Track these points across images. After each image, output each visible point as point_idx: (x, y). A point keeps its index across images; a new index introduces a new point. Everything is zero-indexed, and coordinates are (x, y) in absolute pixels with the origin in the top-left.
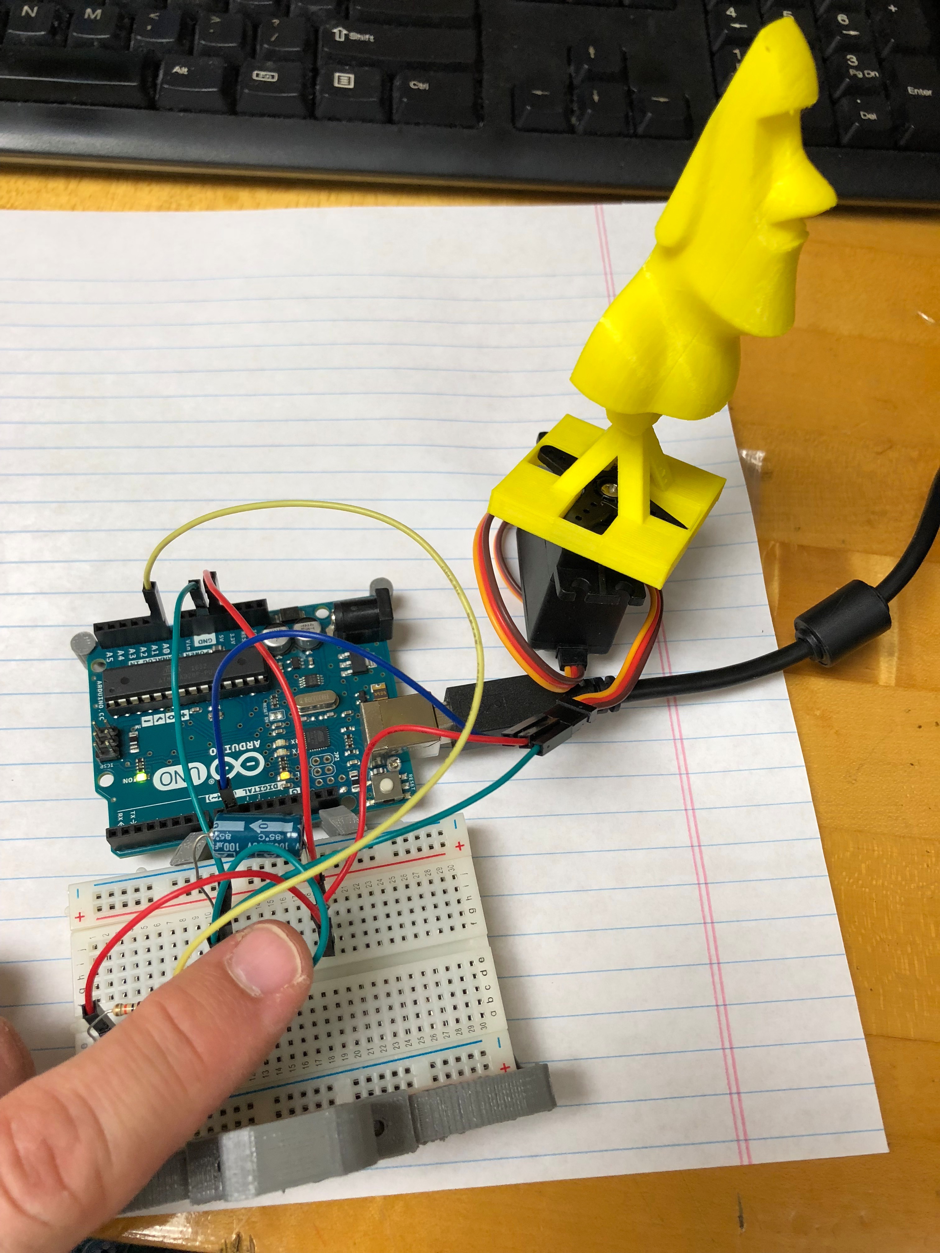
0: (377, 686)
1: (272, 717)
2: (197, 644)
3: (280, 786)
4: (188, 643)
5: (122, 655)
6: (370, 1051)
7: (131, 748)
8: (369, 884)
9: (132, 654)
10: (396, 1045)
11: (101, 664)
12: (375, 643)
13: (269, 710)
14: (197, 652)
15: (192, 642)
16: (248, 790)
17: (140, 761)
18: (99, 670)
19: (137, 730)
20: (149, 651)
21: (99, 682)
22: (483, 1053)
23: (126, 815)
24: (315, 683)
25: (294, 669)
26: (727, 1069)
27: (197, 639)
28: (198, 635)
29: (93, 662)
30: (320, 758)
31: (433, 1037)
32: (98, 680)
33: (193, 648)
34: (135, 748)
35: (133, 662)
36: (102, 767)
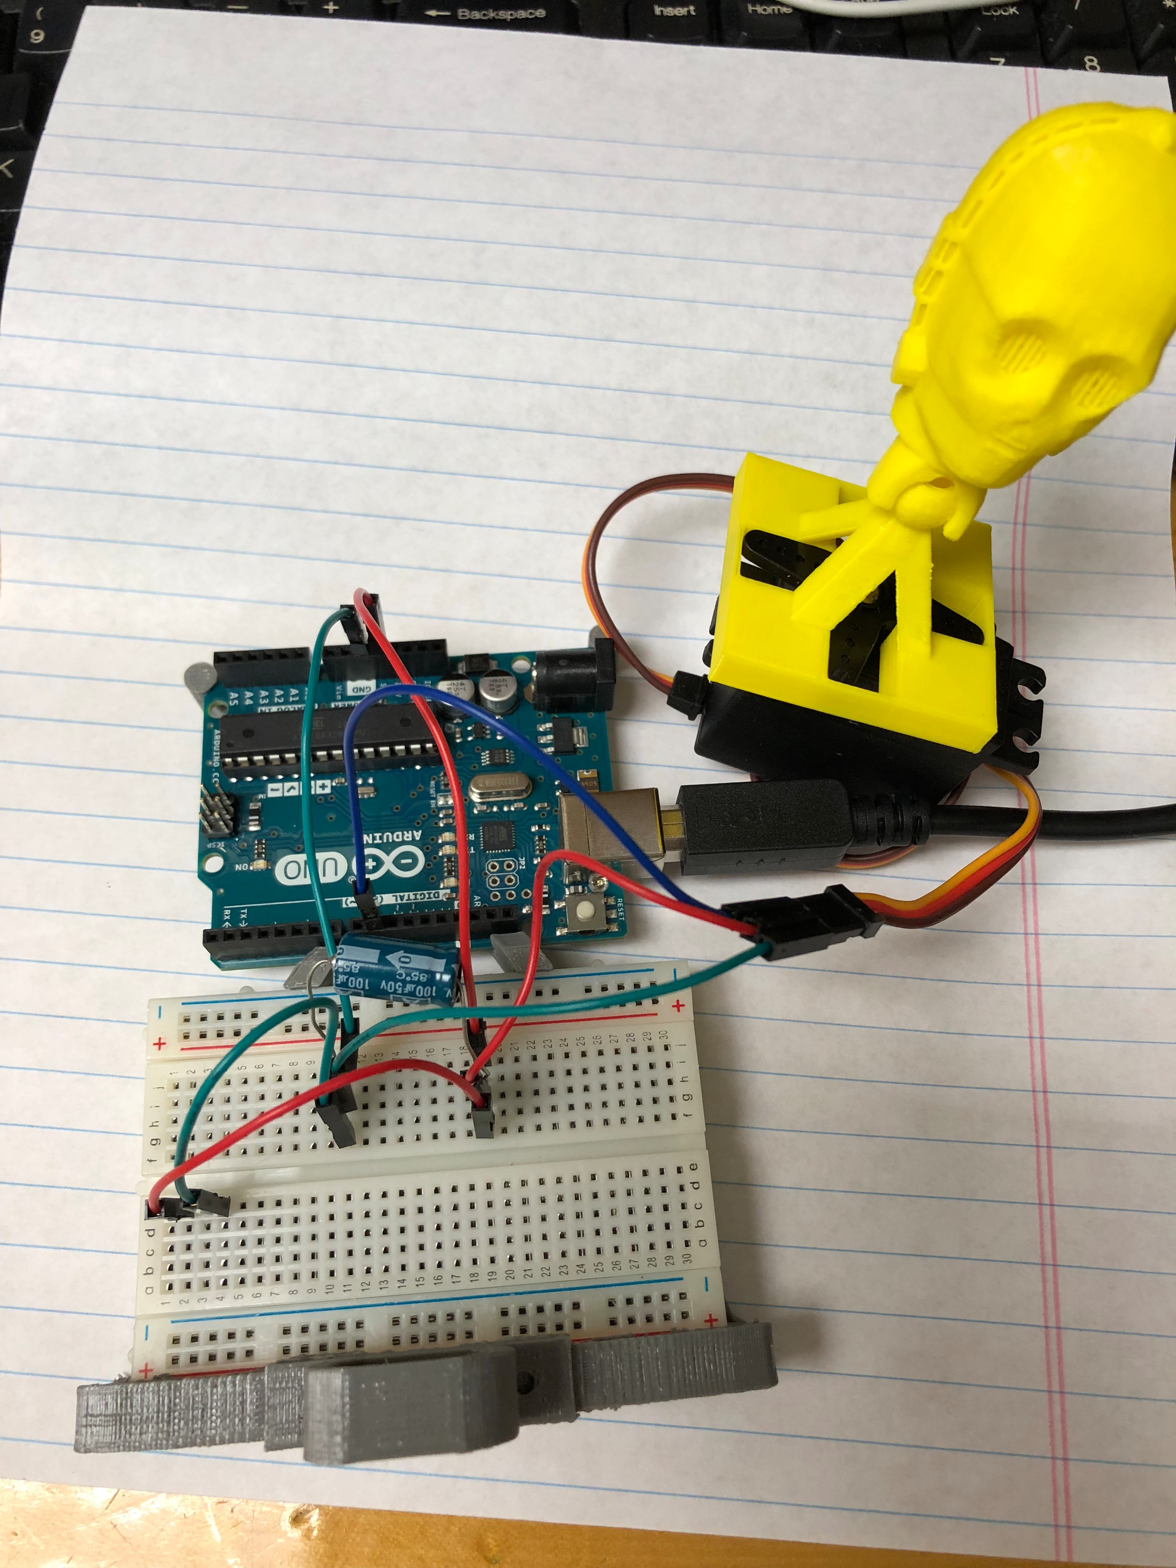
0: (585, 773)
1: (441, 802)
2: (350, 693)
3: (443, 894)
4: (339, 691)
5: (251, 698)
6: (528, 1273)
7: (251, 823)
8: (548, 1043)
9: (263, 698)
10: (563, 1269)
11: (222, 708)
12: (588, 714)
13: (438, 790)
14: (350, 703)
15: (344, 689)
16: (400, 896)
17: (260, 843)
18: (218, 714)
19: (261, 800)
20: (286, 695)
21: (217, 732)
22: (682, 1296)
23: (235, 913)
24: (502, 761)
25: (476, 738)
26: (1052, 1422)
27: (351, 686)
28: (353, 680)
29: (211, 704)
30: (501, 863)
31: (616, 1264)
32: (216, 727)
33: (345, 697)
34: (255, 825)
35: (263, 709)
36: (209, 846)
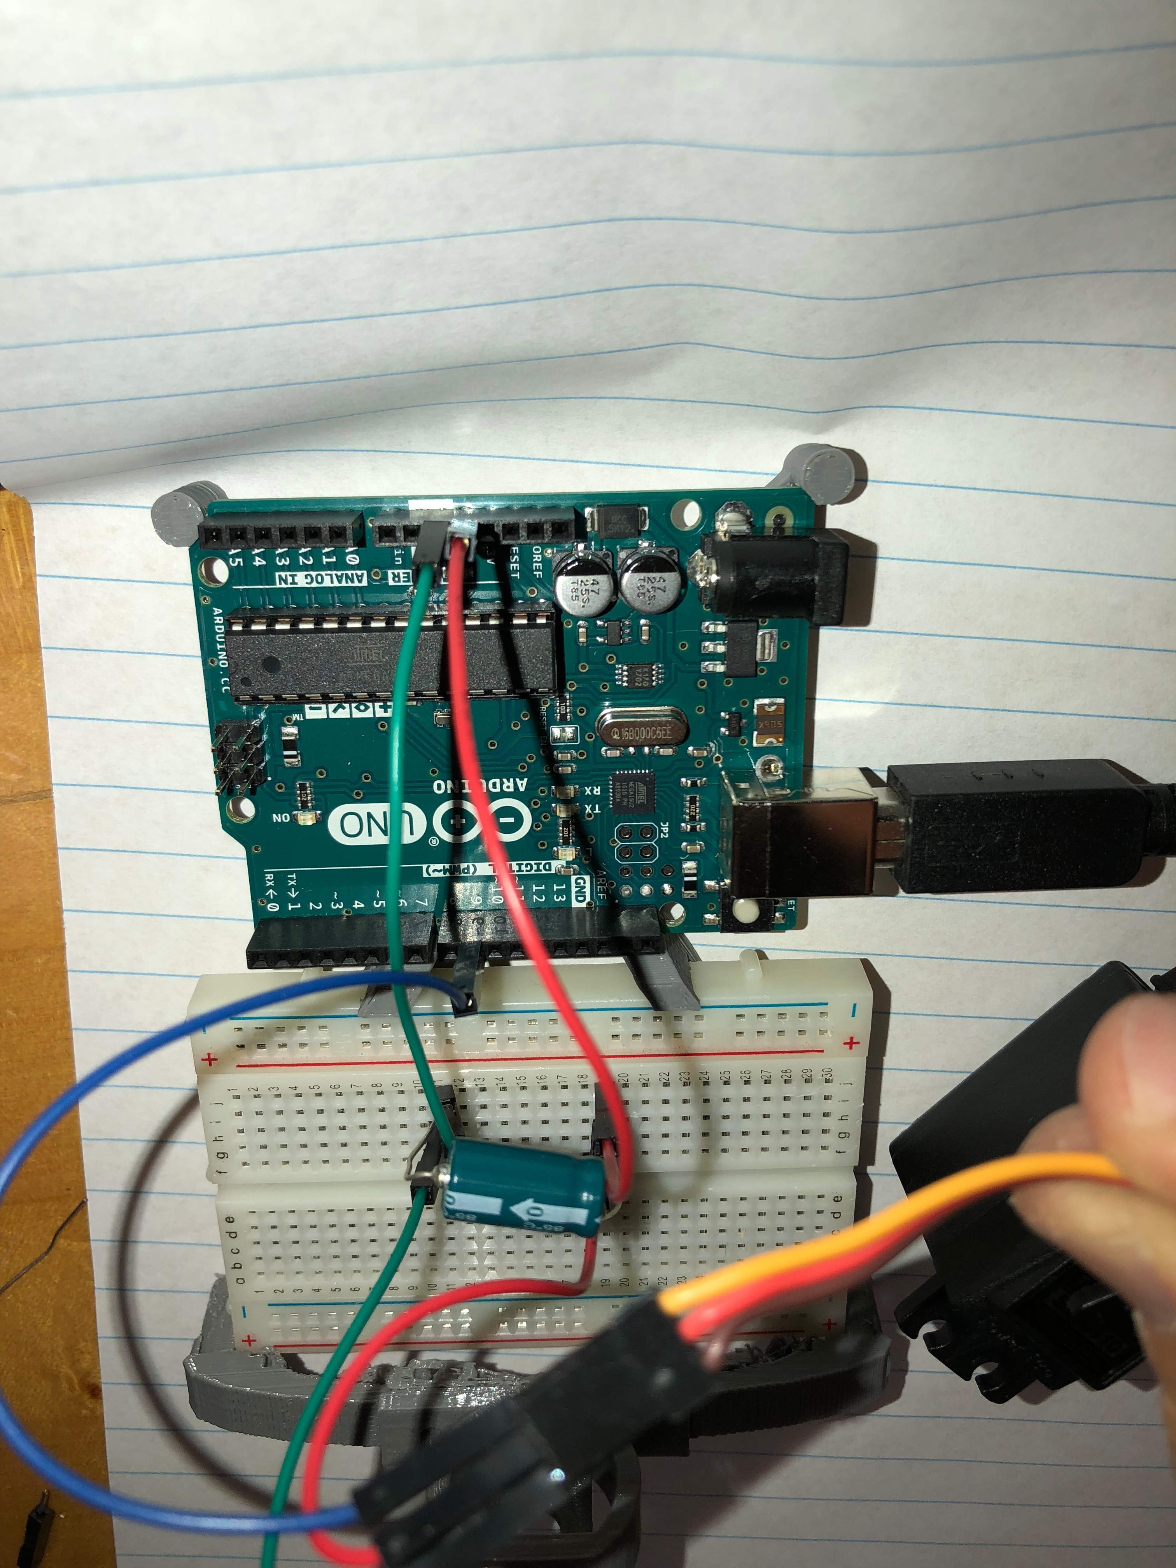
0: (767, 705)
3: (556, 867)
8: (685, 1074)
17: (302, 785)
19: (297, 724)
21: (217, 611)
23: (281, 881)
32: (214, 604)
